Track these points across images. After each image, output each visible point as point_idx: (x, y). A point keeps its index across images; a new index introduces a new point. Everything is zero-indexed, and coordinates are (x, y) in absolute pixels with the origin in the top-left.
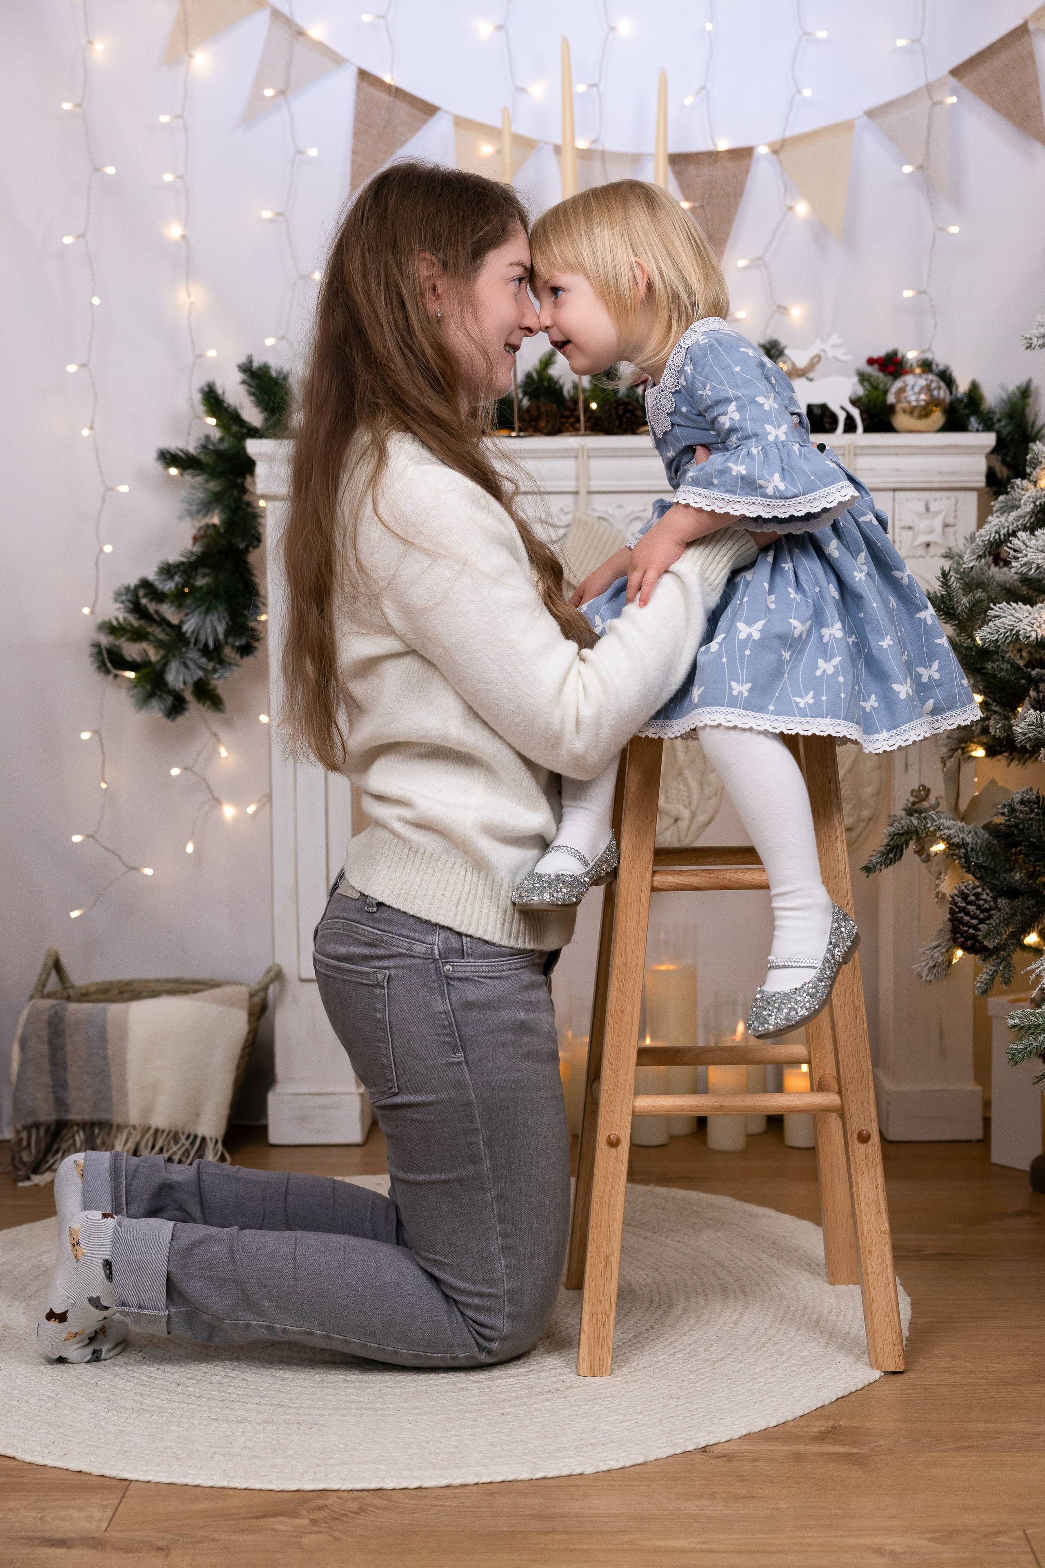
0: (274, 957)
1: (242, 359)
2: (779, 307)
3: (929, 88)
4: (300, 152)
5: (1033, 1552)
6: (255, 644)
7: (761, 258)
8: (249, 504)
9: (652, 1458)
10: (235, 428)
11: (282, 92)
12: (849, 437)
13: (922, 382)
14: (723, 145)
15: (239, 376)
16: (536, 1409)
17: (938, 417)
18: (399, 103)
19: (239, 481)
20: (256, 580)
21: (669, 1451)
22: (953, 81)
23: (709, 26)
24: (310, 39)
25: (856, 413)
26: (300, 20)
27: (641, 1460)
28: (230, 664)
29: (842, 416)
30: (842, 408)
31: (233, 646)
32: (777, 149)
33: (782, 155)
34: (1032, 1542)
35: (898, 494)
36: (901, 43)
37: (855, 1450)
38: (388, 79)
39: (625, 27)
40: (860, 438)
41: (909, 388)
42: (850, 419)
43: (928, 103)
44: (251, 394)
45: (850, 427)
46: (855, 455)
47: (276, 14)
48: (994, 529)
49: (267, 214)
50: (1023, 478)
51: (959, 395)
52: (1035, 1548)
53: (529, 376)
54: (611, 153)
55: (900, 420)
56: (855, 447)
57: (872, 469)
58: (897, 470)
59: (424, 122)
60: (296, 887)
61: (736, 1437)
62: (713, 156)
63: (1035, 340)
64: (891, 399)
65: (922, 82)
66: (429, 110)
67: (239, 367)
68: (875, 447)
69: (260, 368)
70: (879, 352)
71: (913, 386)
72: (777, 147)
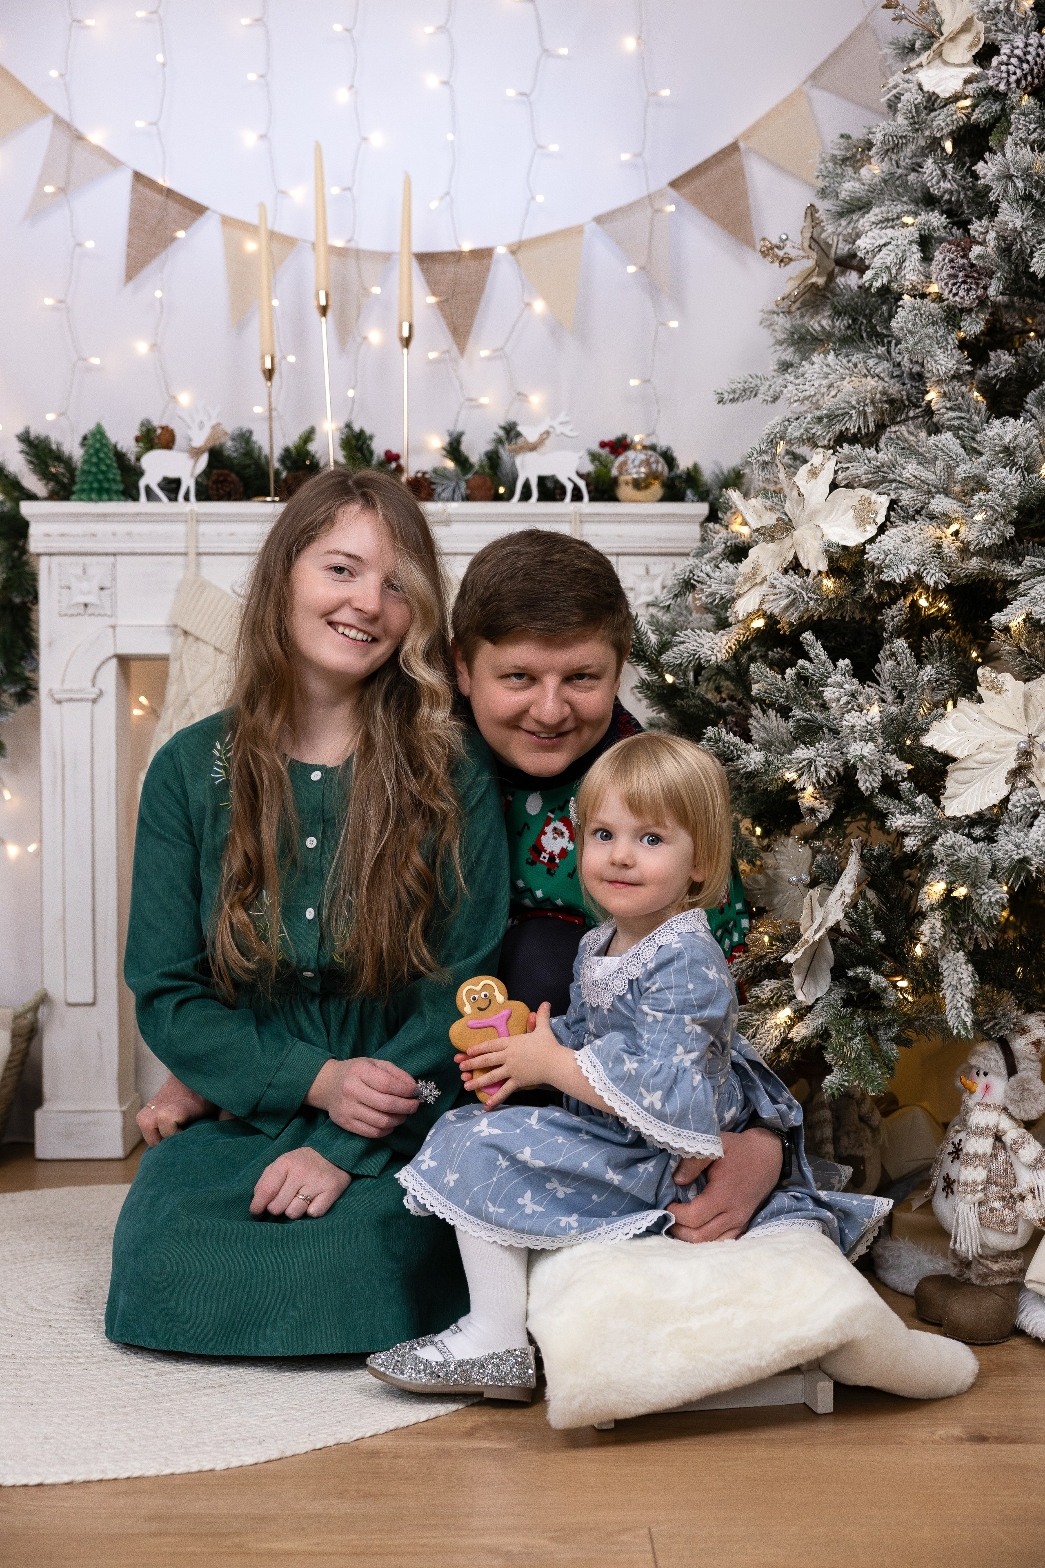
0: (42, 983)
1: (20, 430)
2: (519, 394)
3: (650, 198)
4: (80, 245)
5: (653, 1551)
6: (32, 693)
7: (501, 349)
8: (26, 563)
9: (289, 1453)
10: (16, 494)
11: (62, 190)
12: (577, 505)
13: (642, 457)
14: (466, 247)
15: (18, 446)
16: (192, 1404)
17: (657, 489)
18: (171, 203)
19: (21, 543)
20: (34, 634)
21: (309, 1447)
22: (672, 193)
23: (450, 137)
24: (89, 143)
25: (582, 484)
26: (80, 126)
27: (275, 1455)
28: (6, 710)
29: (569, 487)
30: (570, 479)
31: (11, 695)
32: (515, 250)
33: (520, 255)
34: (655, 1541)
35: (620, 558)
36: (625, 157)
37: (501, 1446)
38: (161, 182)
39: (377, 139)
40: (586, 506)
41: (630, 462)
42: (576, 489)
43: (650, 211)
44: (30, 462)
45: (577, 496)
46: (581, 522)
47: (58, 121)
48: (688, 569)
49: (49, 301)
50: (716, 522)
51: (679, 472)
52: (656, 1547)
53: (287, 450)
54: (364, 251)
55: (624, 491)
56: (581, 515)
57: (597, 535)
58: (620, 536)
59: (194, 220)
60: (64, 917)
61: (381, 1432)
62: (457, 256)
63: (726, 395)
64: (614, 472)
65: (645, 193)
66: (198, 210)
67: (17, 436)
68: (599, 514)
69: (37, 438)
70: (611, 435)
71: (633, 461)
72: (514, 248)
